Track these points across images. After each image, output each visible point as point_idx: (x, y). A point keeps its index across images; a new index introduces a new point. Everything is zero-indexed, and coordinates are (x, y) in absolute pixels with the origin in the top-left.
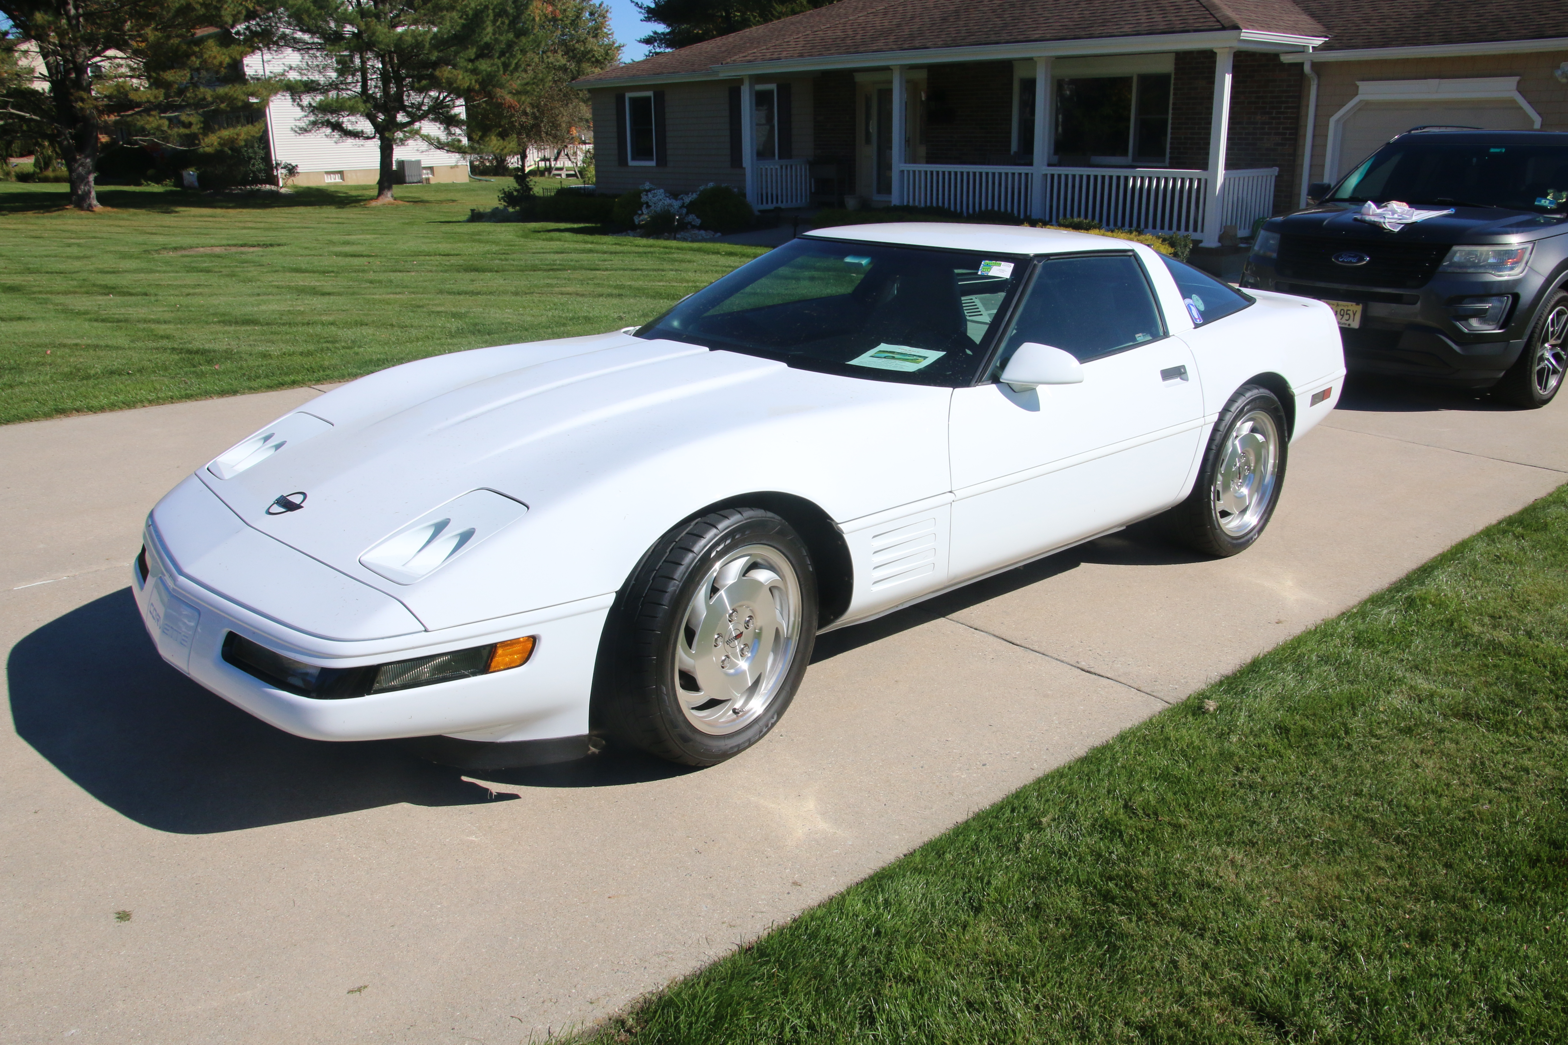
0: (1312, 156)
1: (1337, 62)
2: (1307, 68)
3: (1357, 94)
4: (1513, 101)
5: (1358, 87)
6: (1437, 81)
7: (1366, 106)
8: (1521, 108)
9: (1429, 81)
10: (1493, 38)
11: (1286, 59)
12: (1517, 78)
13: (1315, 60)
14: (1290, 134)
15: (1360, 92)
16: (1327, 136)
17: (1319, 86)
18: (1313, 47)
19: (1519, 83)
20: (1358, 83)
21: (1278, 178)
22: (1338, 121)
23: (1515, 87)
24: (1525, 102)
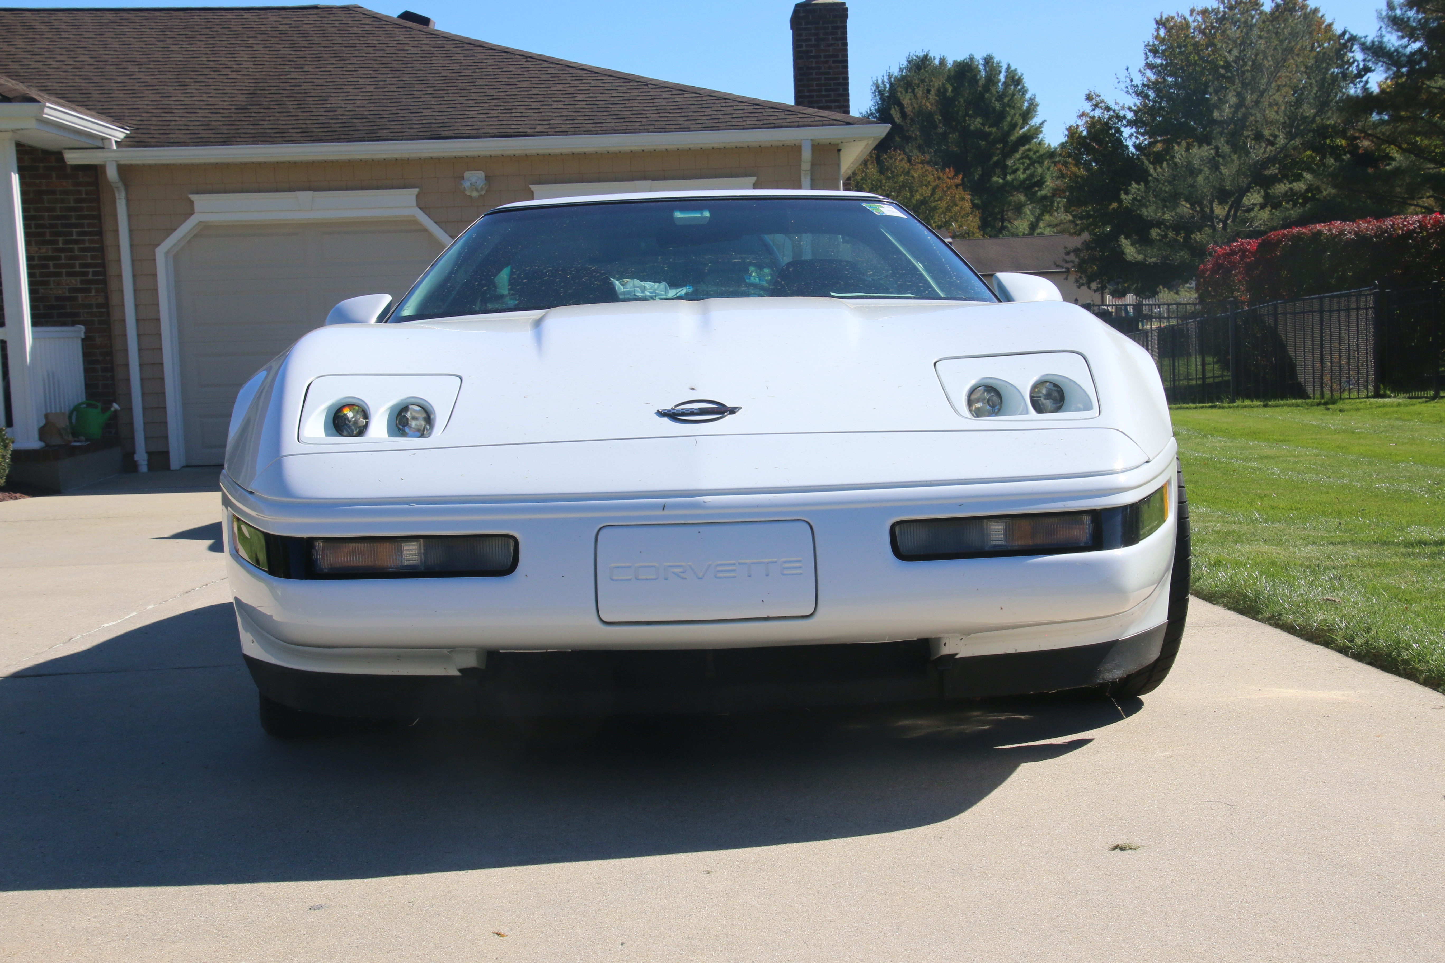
0: (137, 306)
1: (156, 165)
2: (112, 173)
3: (192, 213)
4: (415, 222)
5: (192, 202)
6: (310, 193)
7: (205, 230)
8: (426, 230)
9: (299, 193)
10: (373, 136)
11: (72, 158)
12: (416, 191)
13: (122, 162)
14: (95, 274)
15: (196, 209)
16: (155, 275)
17: (128, 201)
18: (116, 142)
19: (417, 196)
20: (193, 197)
21: (87, 342)
22: (167, 253)
23: (414, 203)
24: (432, 222)
